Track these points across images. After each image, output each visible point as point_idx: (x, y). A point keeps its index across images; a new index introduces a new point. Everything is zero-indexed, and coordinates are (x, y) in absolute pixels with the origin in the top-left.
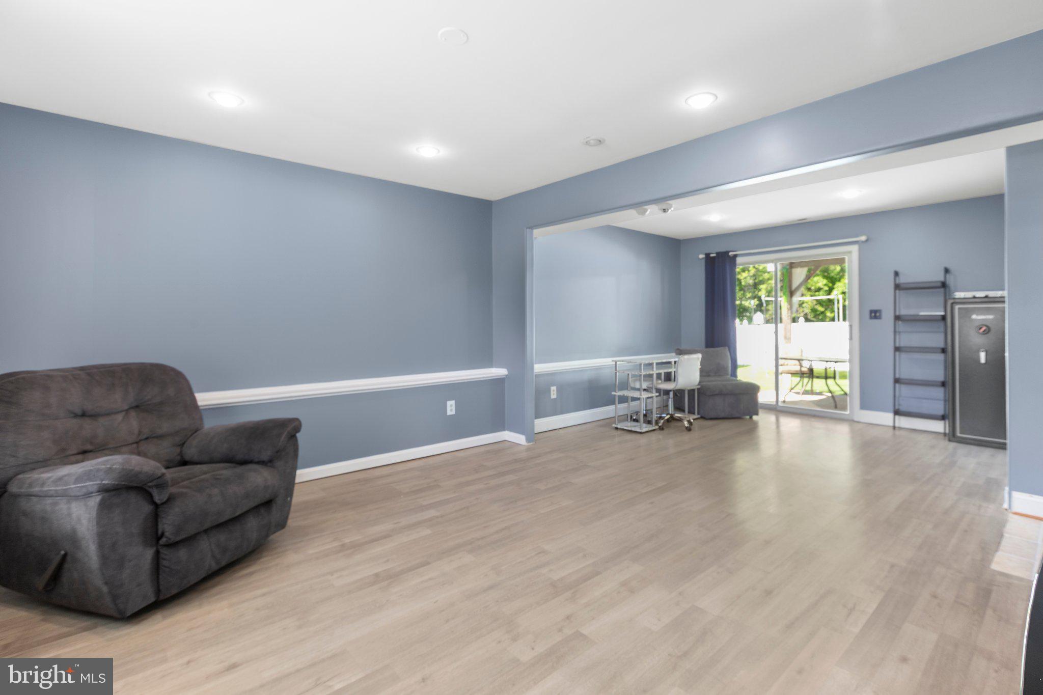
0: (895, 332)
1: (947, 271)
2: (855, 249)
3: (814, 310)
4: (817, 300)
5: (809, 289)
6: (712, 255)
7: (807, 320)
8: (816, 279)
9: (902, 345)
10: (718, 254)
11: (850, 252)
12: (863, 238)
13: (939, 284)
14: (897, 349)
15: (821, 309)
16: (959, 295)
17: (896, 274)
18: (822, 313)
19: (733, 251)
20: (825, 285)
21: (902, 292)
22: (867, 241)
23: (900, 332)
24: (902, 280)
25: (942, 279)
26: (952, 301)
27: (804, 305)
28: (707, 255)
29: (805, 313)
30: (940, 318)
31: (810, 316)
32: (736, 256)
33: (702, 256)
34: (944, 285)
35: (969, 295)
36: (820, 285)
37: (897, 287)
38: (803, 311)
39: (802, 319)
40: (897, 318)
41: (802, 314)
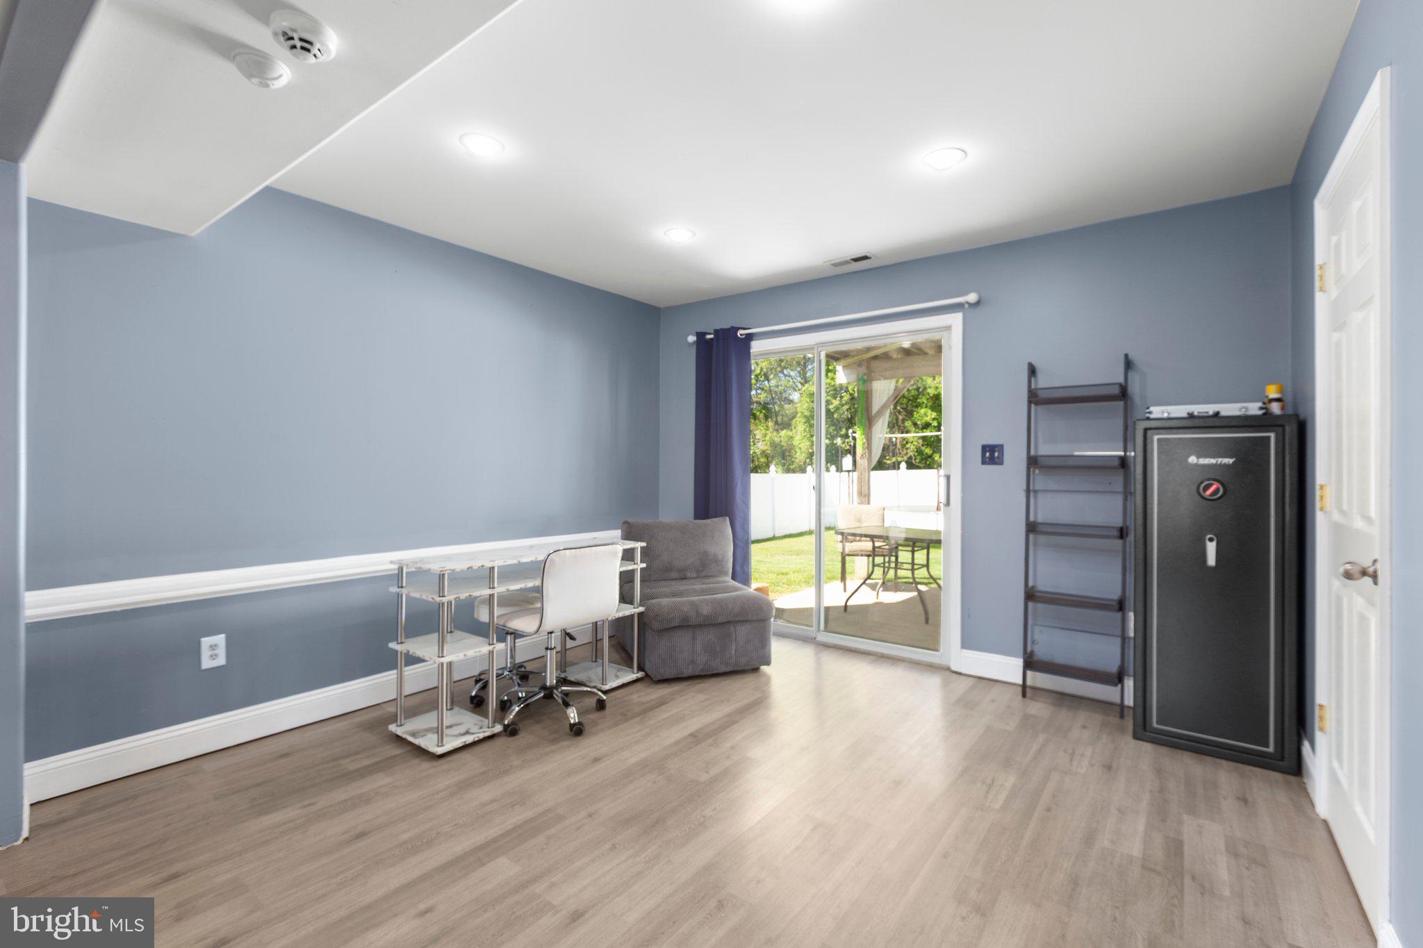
0: (1028, 491)
1: (1129, 364)
2: (956, 320)
3: (919, 452)
4: (924, 438)
5: (915, 424)
6: (709, 337)
7: (911, 466)
8: (922, 411)
9: (1040, 519)
10: (716, 332)
11: (948, 328)
12: (972, 297)
13: (1116, 391)
14: (1032, 528)
15: (928, 451)
16: (1157, 412)
17: (1032, 371)
18: (930, 456)
19: (744, 329)
20: (934, 419)
21: (1040, 408)
22: (978, 303)
23: (1036, 492)
24: (1042, 382)
25: (1121, 380)
26: (1141, 426)
27: (908, 446)
28: (700, 335)
29: (909, 455)
30: (1117, 463)
31: (916, 462)
32: (750, 337)
33: (692, 338)
34: (1123, 394)
35: (1180, 411)
36: (928, 419)
37: (1034, 398)
38: (907, 453)
39: (903, 465)
40: (1033, 462)
41: (906, 458)
